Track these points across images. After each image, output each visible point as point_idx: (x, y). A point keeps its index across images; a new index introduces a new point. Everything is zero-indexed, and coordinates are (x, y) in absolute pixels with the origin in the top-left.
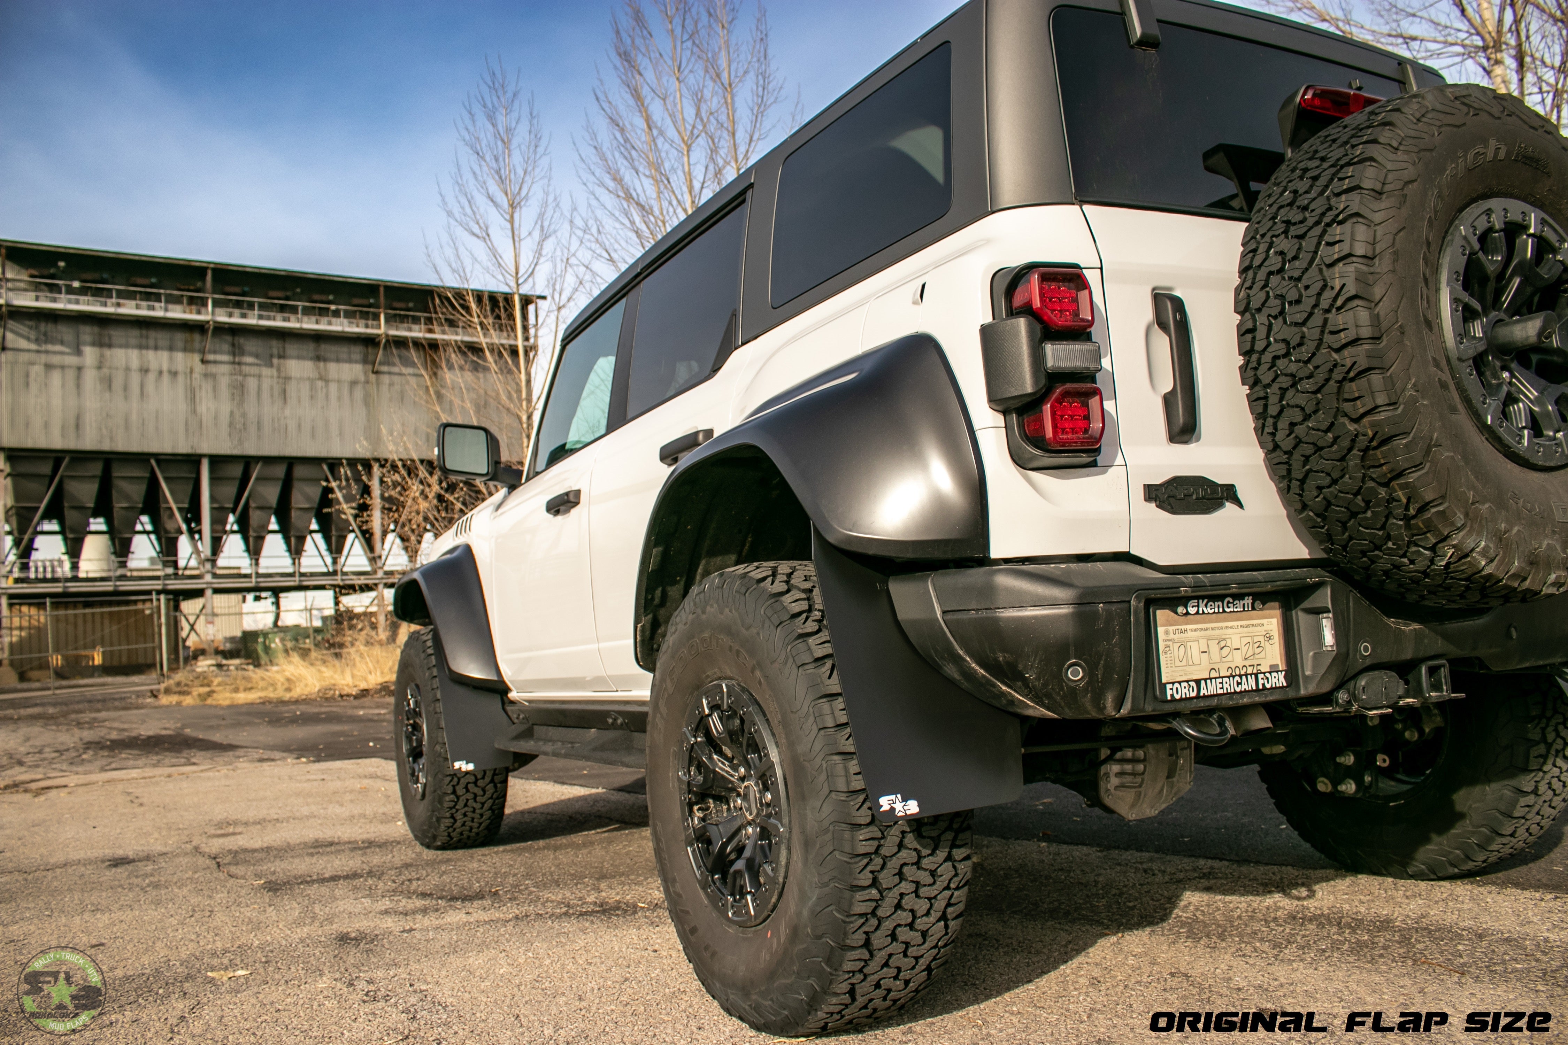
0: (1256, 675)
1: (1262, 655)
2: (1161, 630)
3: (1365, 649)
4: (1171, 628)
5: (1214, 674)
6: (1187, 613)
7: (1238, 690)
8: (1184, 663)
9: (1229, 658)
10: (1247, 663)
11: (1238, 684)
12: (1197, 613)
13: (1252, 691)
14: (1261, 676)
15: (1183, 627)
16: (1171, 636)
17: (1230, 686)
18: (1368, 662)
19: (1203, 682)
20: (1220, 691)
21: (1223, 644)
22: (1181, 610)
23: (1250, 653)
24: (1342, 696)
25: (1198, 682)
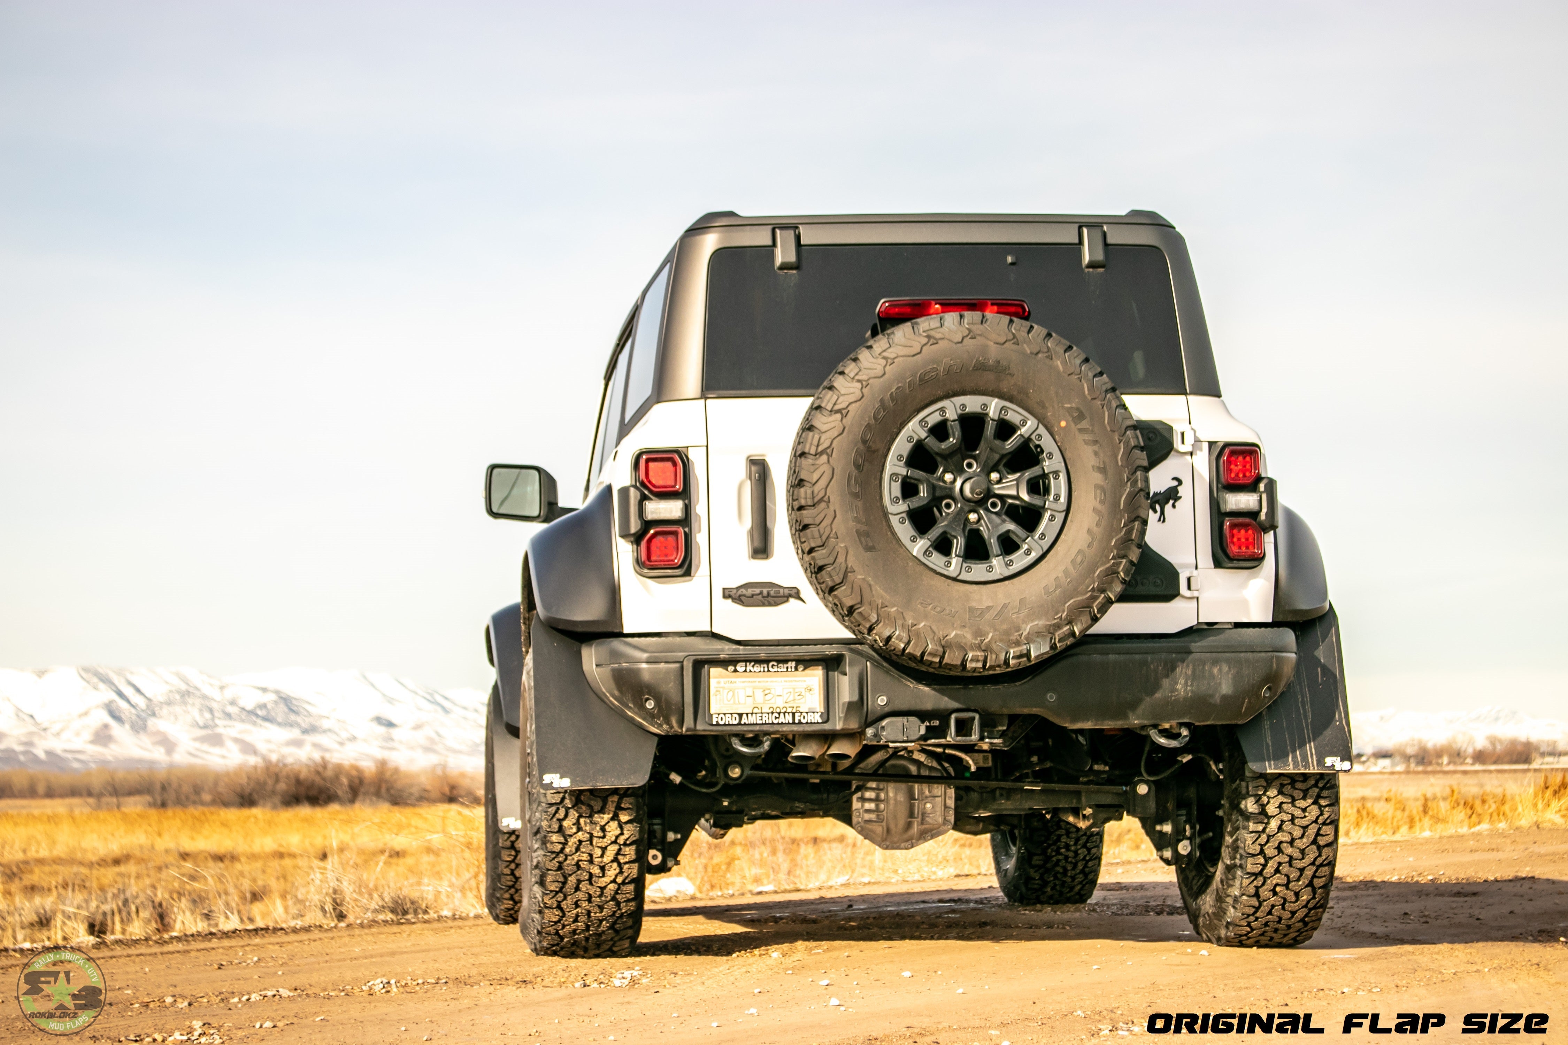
0: (794, 714)
1: (803, 700)
2: (712, 681)
3: (882, 700)
4: (722, 680)
5: (756, 710)
6: (735, 671)
7: (776, 721)
8: (732, 702)
9: (773, 701)
10: (787, 705)
11: (776, 718)
12: (745, 671)
13: (789, 723)
14: (797, 715)
15: (733, 680)
16: (722, 685)
17: (771, 719)
18: (887, 709)
19: (745, 716)
20: (760, 722)
21: (767, 692)
22: (731, 668)
23: (791, 698)
24: (870, 732)
25: (741, 715)
